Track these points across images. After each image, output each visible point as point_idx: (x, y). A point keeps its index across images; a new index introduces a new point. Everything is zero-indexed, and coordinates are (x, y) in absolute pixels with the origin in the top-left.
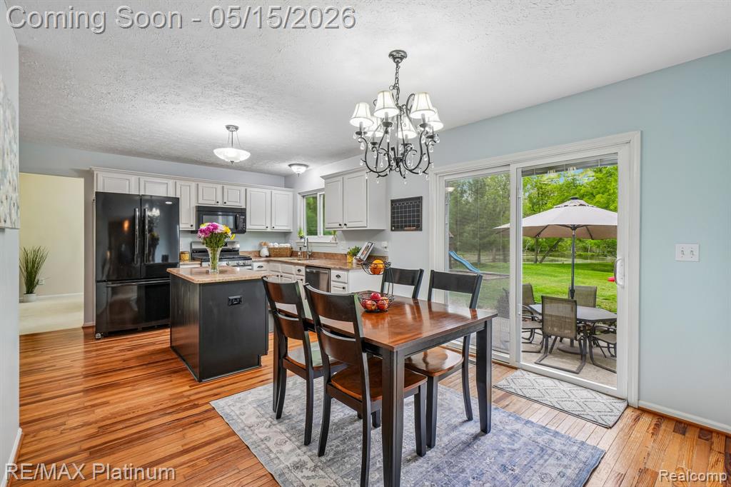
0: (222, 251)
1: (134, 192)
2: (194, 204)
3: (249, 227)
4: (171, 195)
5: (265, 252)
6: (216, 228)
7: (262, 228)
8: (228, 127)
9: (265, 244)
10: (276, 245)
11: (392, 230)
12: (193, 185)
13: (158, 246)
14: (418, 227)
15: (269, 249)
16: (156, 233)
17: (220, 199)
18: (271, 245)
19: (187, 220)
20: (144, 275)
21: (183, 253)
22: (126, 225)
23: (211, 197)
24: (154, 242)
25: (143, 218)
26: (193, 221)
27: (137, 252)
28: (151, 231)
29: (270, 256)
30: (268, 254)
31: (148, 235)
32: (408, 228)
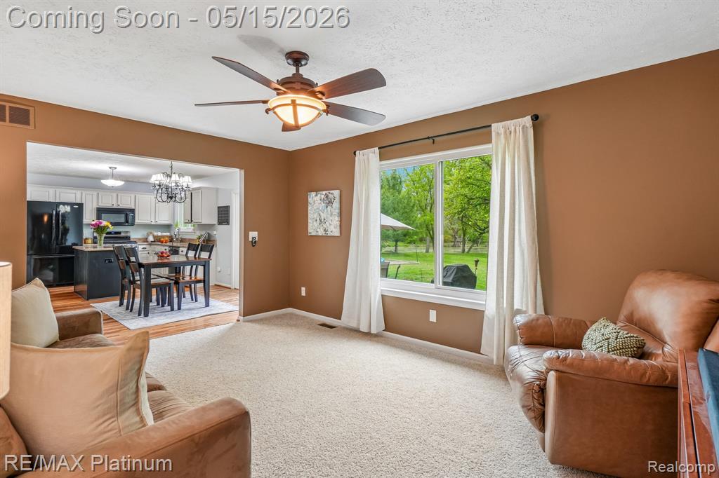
0: (105, 238)
1: (52, 200)
2: (95, 206)
3: (137, 221)
4: (79, 201)
5: (151, 239)
6: (101, 223)
7: (148, 222)
8: (110, 168)
9: (151, 233)
10: (159, 234)
11: (218, 224)
12: (95, 193)
13: (68, 235)
14: (228, 223)
15: (154, 237)
16: (67, 225)
17: (115, 203)
18: (155, 234)
19: (89, 217)
20: (58, 251)
21: (86, 239)
22: (46, 218)
23: (108, 202)
24: (66, 231)
25: (58, 214)
26: (94, 217)
27: (54, 236)
28: (63, 223)
29: (154, 241)
30: (153, 240)
31: (61, 227)
32: (223, 223)
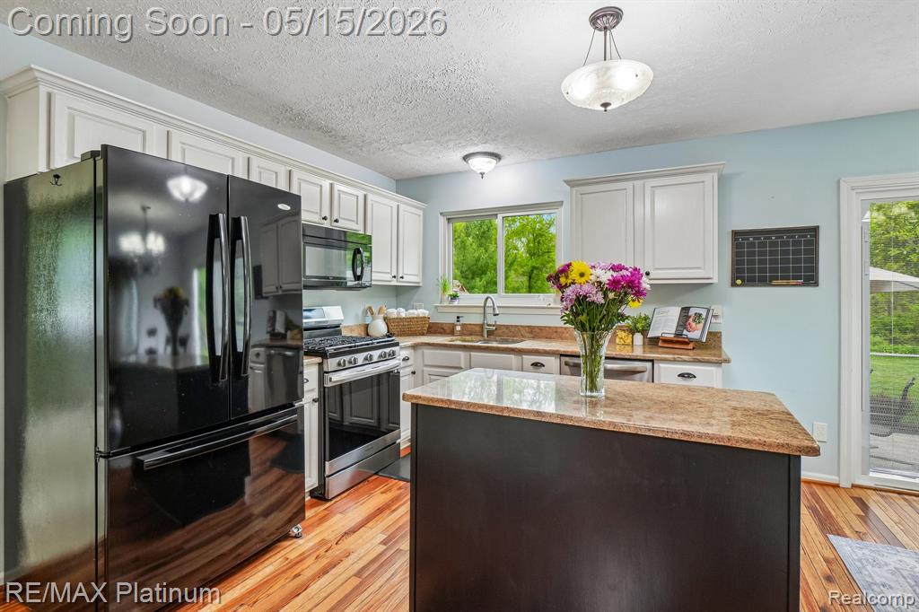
10: (402, 312)
11: (734, 284)
14: (811, 279)
17: (327, 211)
32: (779, 282)
